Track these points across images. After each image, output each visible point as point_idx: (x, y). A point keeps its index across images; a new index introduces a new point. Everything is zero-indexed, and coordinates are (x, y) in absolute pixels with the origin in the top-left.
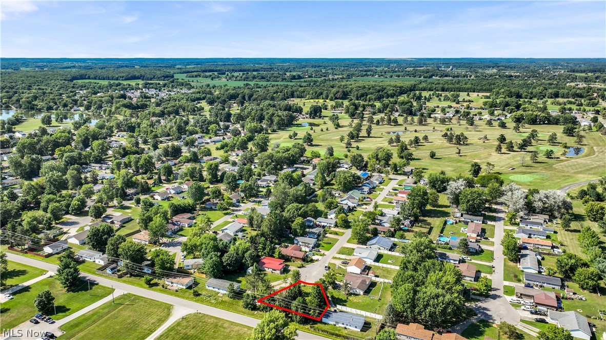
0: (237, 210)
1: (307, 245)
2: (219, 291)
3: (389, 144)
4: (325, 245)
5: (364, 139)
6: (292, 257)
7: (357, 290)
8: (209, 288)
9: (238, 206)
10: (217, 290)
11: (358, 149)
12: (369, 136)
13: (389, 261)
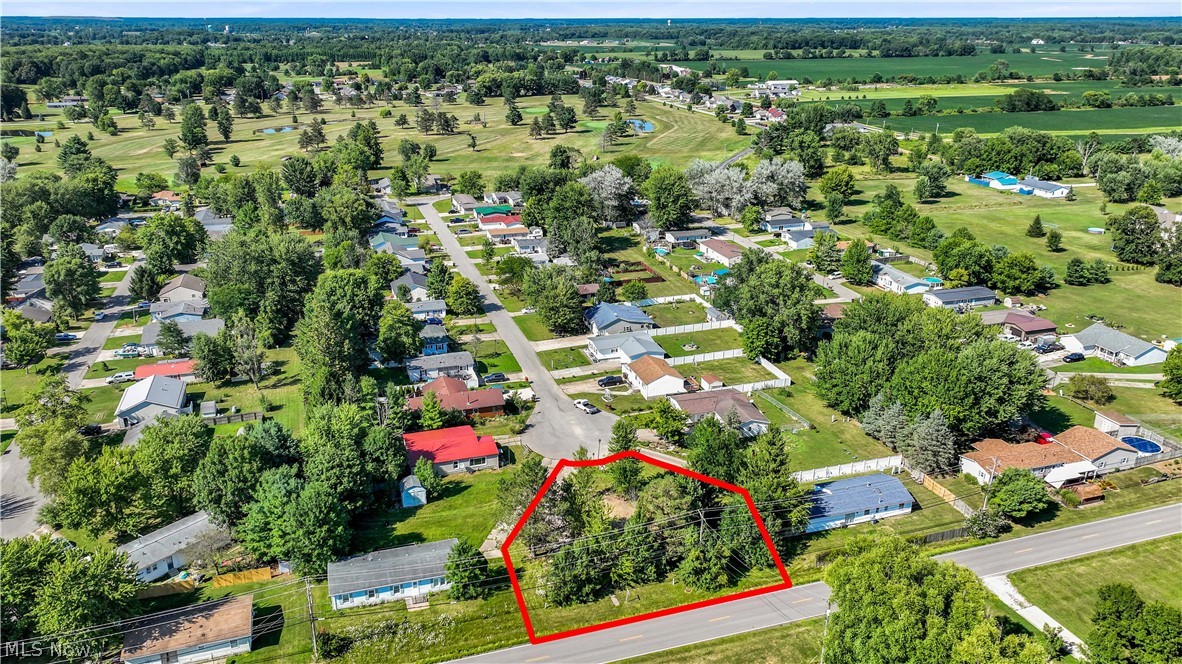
0: (78, 354)
1: (452, 372)
2: (398, 595)
3: (302, 147)
4: (492, 361)
5: (220, 146)
6: (469, 412)
7: (754, 426)
8: (348, 604)
9: (66, 341)
10: (387, 596)
11: (237, 165)
12: (227, 142)
13: (687, 348)
